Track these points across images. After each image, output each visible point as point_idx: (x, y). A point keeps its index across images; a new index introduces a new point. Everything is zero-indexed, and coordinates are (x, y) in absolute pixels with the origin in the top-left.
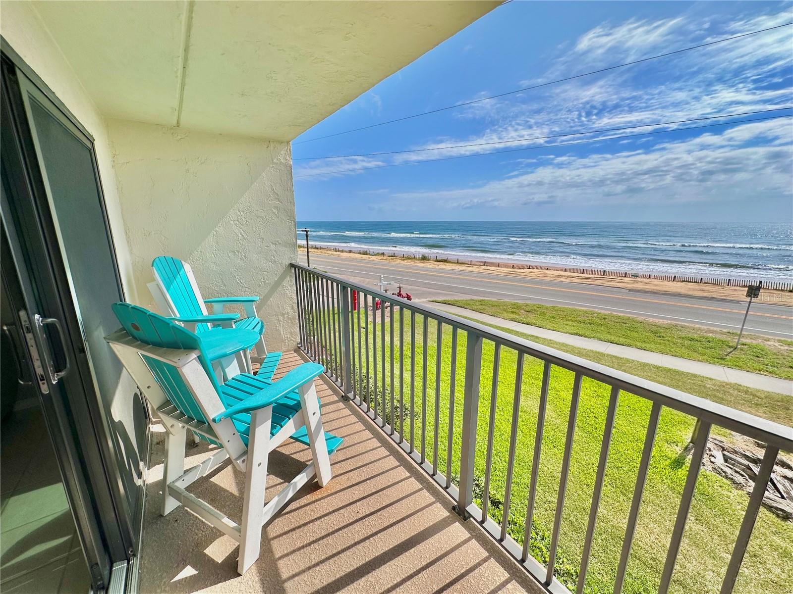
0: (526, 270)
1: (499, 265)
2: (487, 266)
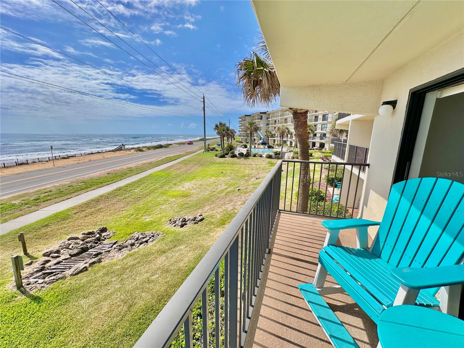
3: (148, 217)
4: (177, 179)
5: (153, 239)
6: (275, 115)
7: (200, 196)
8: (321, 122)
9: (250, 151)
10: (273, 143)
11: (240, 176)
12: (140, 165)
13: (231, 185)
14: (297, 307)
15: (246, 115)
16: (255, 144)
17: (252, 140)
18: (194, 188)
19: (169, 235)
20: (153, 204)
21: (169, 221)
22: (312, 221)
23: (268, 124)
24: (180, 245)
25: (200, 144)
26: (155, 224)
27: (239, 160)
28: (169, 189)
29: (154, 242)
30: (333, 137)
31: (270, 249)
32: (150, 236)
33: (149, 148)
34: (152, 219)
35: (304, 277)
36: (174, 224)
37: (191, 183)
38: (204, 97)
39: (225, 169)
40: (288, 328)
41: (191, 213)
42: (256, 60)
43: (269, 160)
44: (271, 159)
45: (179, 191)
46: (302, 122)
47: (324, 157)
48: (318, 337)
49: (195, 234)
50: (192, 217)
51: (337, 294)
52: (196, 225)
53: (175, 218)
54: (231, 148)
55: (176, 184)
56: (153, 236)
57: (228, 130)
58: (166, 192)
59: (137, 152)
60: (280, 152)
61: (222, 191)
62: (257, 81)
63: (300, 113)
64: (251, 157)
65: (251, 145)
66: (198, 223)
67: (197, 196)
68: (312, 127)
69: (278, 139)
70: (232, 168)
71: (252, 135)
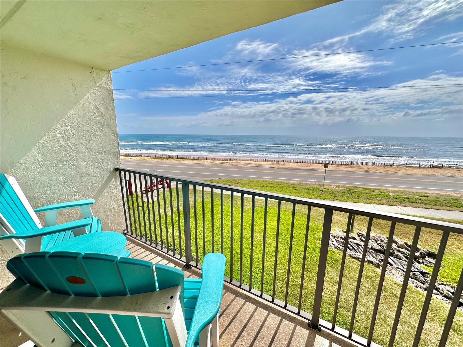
0: (229, 161)
1: (214, 159)
2: (208, 160)
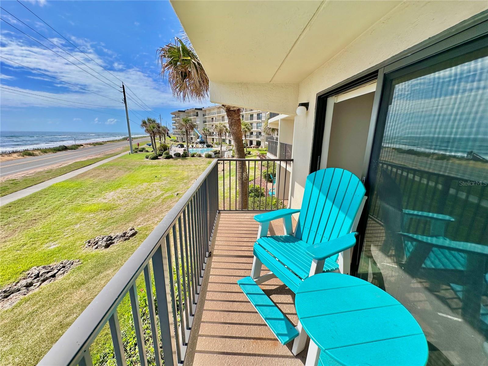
3: (52, 244)
4: (94, 189)
5: (64, 270)
6: (212, 112)
7: (129, 207)
8: (256, 120)
9: (187, 151)
10: (212, 142)
11: (178, 179)
12: (31, 175)
13: (168, 190)
14: (238, 302)
15: (179, 111)
16: (193, 143)
17: (189, 139)
18: (121, 198)
19: (89, 261)
20: (59, 226)
21: (87, 244)
22: (250, 217)
23: (205, 122)
24: (106, 270)
25: (125, 144)
26: (65, 251)
27: (176, 161)
28: (83, 203)
29: (66, 274)
30: (267, 136)
31: (211, 252)
32: (58, 268)
33: (45, 151)
34: (60, 245)
35: (244, 272)
36: (95, 245)
37: (115, 192)
38: (123, 86)
39: (159, 172)
40: (229, 325)
41: (119, 228)
42: (182, 48)
43: (208, 159)
44: (211, 159)
45: (99, 204)
46: (235, 120)
47: (261, 155)
48: (257, 323)
49: (126, 253)
50: (120, 233)
51: (272, 280)
52: (127, 241)
53: (97, 238)
54: (165, 148)
55: (94, 195)
56: (64, 267)
57: (159, 127)
58: (79, 207)
59: (23, 156)
60: (220, 151)
61: (158, 198)
62: (185, 73)
63: (233, 111)
64: (189, 157)
65: (188, 144)
66: (129, 239)
67: (126, 207)
68: (248, 125)
69: (217, 137)
70: (168, 171)
71: (188, 133)
